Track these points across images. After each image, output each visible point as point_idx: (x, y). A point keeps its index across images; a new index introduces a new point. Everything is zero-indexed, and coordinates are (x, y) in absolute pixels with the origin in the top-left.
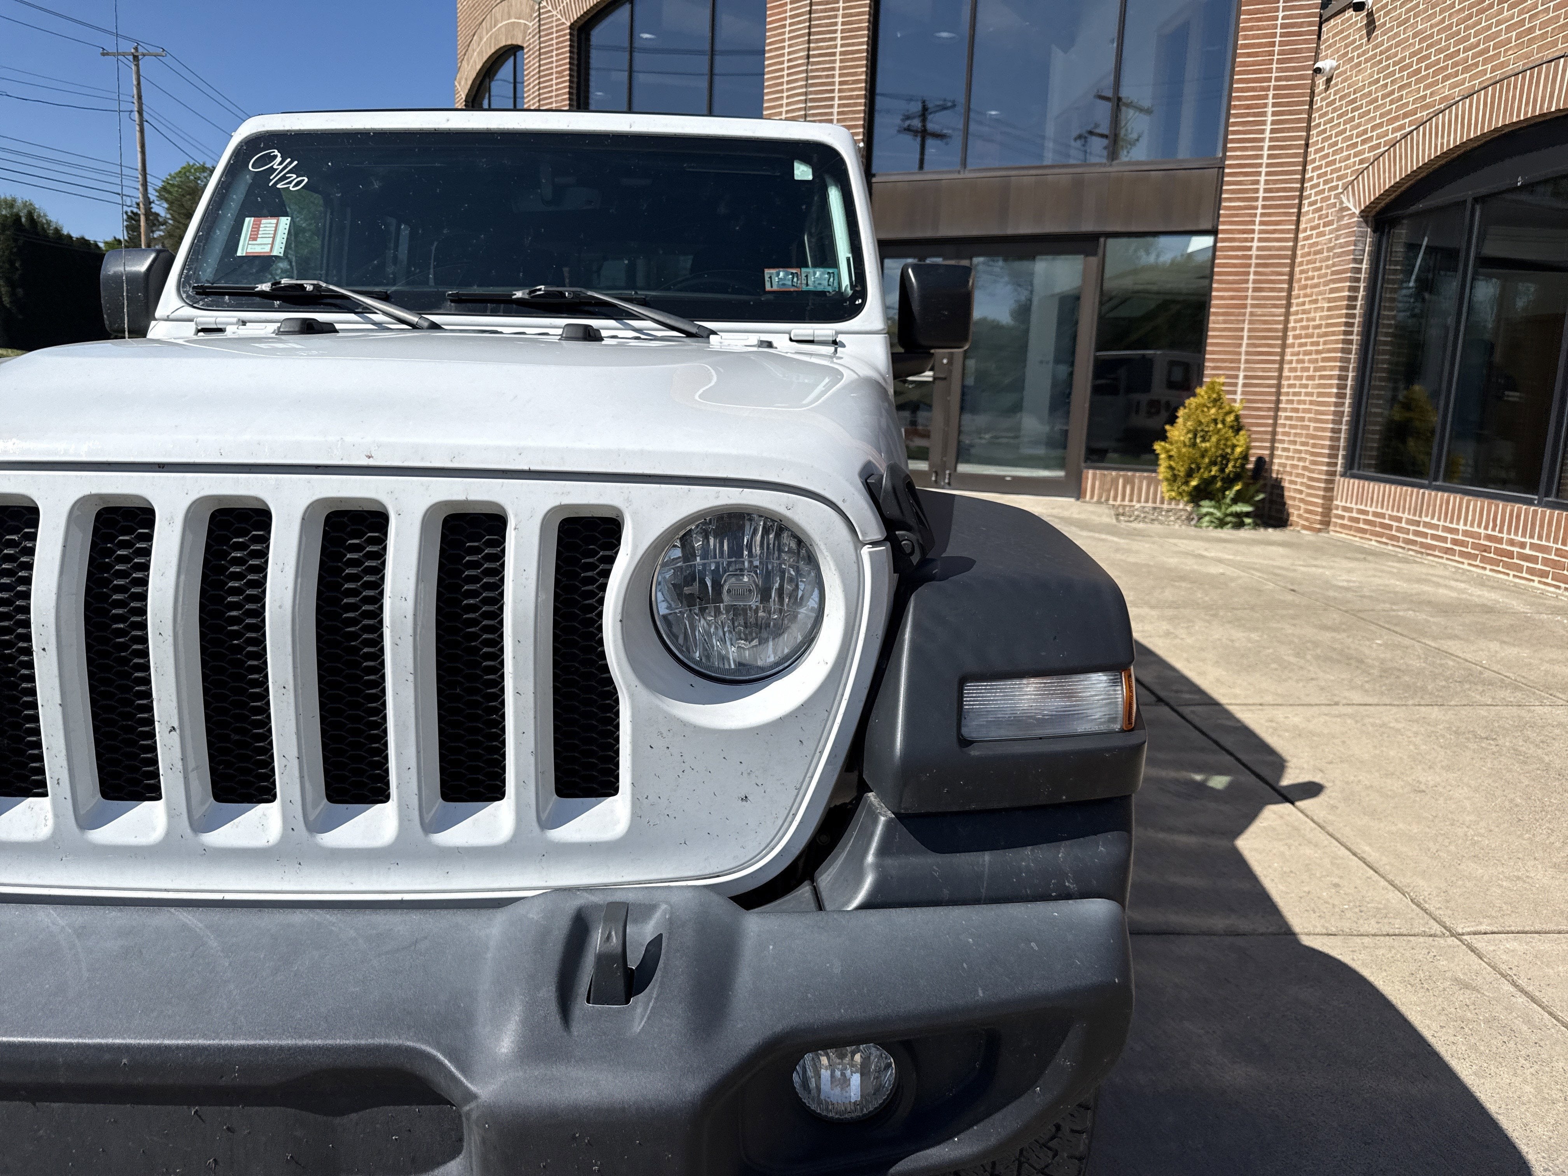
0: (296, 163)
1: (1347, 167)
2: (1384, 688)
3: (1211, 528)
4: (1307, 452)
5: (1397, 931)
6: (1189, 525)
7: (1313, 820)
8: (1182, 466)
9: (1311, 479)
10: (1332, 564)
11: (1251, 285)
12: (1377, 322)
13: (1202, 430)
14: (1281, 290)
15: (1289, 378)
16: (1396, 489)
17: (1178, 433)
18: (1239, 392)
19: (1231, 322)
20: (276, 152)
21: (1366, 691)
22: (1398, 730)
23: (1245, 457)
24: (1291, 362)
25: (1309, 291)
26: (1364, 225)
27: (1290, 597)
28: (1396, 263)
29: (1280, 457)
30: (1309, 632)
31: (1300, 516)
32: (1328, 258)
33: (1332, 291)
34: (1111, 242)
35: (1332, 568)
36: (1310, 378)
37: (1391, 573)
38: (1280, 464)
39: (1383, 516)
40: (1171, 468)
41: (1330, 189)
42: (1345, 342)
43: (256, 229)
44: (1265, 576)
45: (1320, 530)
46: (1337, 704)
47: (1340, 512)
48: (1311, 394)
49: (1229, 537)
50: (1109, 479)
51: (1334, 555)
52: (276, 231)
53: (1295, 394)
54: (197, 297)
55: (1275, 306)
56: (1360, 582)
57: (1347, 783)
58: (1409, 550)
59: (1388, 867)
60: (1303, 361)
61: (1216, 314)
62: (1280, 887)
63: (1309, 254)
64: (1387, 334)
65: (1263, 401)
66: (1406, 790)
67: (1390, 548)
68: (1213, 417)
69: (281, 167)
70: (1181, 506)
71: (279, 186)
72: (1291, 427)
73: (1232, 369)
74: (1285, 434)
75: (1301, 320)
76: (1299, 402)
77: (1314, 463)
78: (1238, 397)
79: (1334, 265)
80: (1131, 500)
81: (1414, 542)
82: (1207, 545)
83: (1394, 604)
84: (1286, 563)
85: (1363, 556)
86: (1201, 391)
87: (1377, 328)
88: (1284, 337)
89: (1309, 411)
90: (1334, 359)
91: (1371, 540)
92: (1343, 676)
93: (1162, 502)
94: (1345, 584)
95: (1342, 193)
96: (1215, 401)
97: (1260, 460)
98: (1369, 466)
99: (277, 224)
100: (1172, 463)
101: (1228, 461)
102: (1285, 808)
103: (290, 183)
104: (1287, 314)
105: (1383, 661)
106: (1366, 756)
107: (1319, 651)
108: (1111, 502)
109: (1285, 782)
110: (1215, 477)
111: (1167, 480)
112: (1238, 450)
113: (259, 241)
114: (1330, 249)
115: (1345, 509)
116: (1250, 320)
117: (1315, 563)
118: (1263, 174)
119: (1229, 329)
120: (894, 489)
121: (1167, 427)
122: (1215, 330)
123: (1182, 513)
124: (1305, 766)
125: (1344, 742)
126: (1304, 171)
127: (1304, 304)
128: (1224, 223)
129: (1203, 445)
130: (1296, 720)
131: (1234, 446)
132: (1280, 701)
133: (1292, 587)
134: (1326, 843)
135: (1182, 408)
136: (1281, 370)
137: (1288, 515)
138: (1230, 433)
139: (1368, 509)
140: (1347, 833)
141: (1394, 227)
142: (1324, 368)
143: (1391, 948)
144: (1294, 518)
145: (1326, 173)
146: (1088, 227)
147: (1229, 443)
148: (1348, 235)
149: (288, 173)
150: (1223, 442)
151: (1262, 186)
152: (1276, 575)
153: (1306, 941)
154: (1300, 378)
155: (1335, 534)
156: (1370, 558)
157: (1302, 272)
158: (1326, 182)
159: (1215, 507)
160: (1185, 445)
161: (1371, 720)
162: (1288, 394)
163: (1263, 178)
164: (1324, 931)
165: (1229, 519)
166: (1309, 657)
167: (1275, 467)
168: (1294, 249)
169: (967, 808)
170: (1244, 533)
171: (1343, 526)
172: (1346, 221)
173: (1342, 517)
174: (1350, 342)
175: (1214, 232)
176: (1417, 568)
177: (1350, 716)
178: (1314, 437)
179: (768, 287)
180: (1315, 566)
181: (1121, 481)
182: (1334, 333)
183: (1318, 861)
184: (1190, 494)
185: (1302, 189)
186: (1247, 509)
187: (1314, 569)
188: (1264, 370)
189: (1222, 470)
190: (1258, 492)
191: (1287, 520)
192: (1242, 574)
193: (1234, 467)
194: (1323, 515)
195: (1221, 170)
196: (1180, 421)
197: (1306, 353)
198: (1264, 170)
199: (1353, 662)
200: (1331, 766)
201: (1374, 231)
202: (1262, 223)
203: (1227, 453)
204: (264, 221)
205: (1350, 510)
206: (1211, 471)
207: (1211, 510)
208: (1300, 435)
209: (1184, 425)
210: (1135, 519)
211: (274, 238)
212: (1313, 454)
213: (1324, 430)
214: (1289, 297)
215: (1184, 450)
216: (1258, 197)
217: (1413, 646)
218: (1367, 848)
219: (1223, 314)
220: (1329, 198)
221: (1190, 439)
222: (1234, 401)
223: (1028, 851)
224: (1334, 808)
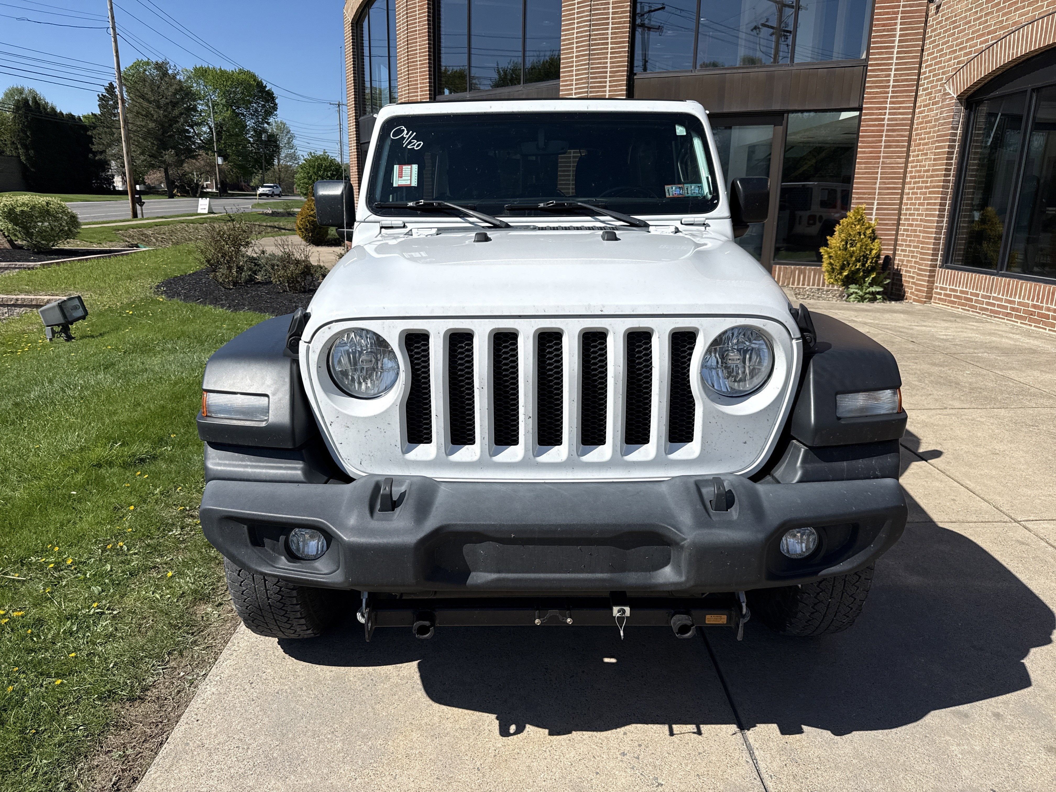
0: (415, 133)
1: (949, 66)
2: (972, 399)
3: (856, 302)
4: (917, 252)
5: (987, 520)
6: (841, 300)
7: (938, 469)
8: (838, 262)
9: (919, 269)
10: (935, 324)
11: (883, 144)
12: (966, 168)
13: (851, 240)
14: (903, 147)
15: (907, 204)
16: (976, 275)
17: (835, 241)
18: (874, 214)
19: (870, 168)
20: (404, 128)
21: (963, 401)
22: (982, 423)
23: (878, 257)
24: (908, 194)
25: (921, 147)
26: (959, 105)
27: (911, 346)
28: (979, 129)
29: (900, 255)
30: (925, 367)
31: (912, 293)
32: (935, 126)
33: (937, 148)
34: (791, 116)
35: (935, 327)
36: (920, 204)
37: (973, 329)
38: (899, 260)
39: (966, 293)
40: (831, 264)
41: (937, 80)
42: (945, 181)
43: (401, 171)
44: (895, 334)
45: (925, 302)
46: (946, 408)
47: (938, 290)
48: (922, 215)
49: (868, 308)
50: (789, 271)
51: (935, 319)
52: (411, 172)
53: (910, 215)
54: (378, 209)
55: (899, 157)
56: (954, 336)
57: (956, 450)
58: (983, 314)
59: (980, 491)
60: (917, 193)
61: (860, 163)
62: (924, 501)
63: (922, 123)
64: (972, 176)
65: (889, 219)
66: (988, 453)
67: (971, 313)
68: (858, 231)
69: (408, 136)
70: (836, 288)
71: (409, 147)
72: (907, 236)
73: (870, 198)
74: (903, 240)
75: (916, 166)
76: (913, 220)
77: (922, 259)
78: (873, 217)
79: (939, 131)
80: (803, 284)
81: (987, 310)
82: (856, 314)
83: (975, 349)
84: (906, 324)
85: (954, 319)
86: (850, 214)
87: (966, 171)
88: (905, 177)
89: (920, 226)
90: (937, 192)
91: (959, 308)
92: (947, 393)
93: (823, 285)
94: (945, 337)
95: (945, 83)
96: (859, 220)
97: (887, 257)
98: (958, 260)
99: (411, 168)
100: (831, 261)
101: (867, 259)
102: (923, 463)
103: (414, 145)
104: (907, 162)
105: (970, 384)
106: (965, 436)
107: (932, 378)
108: (790, 286)
109: (921, 450)
110: (859, 269)
111: (828, 271)
112: (874, 252)
113: (404, 178)
114: (936, 120)
115: (942, 288)
116: (882, 167)
117: (925, 324)
118: (893, 70)
119: (868, 173)
120: (804, 316)
121: (828, 237)
122: (859, 173)
123: (836, 292)
124: (931, 442)
125: (952, 429)
126: (920, 67)
127: (918, 156)
128: (867, 103)
129: (852, 249)
130: (923, 417)
131: (871, 250)
132: (913, 407)
133: (911, 340)
134: (946, 480)
135: (838, 225)
136: (901, 199)
137: (905, 292)
138: (870, 242)
139: (957, 288)
140: (957, 475)
141: (979, 106)
142: (930, 198)
143: (984, 528)
144: (908, 295)
145: (935, 69)
146: (776, 107)
147: (868, 247)
148: (948, 111)
149: (412, 139)
150: (864, 247)
151: (892, 78)
152: (901, 332)
153: (941, 525)
154: (915, 204)
155: (935, 305)
156: (958, 320)
157: (917, 135)
158: (934, 76)
159: (859, 289)
160: (840, 250)
161: (966, 417)
162: (906, 214)
163: (893, 73)
164: (949, 520)
165: (867, 296)
166: (927, 382)
167: (896, 262)
168: (912, 119)
169: (839, 444)
170: (877, 305)
171: (939, 299)
172: (947, 102)
173: (940, 294)
174: (948, 181)
175: (860, 109)
176: (988, 326)
177: (954, 415)
178: (923, 243)
179: (667, 195)
180: (925, 326)
181: (797, 272)
182: (937, 176)
183: (943, 489)
184: (842, 280)
185: (918, 80)
186: (880, 289)
187: (924, 328)
188: (890, 199)
189: (863, 265)
190: (886, 278)
191: (904, 296)
192: (881, 332)
193: (871, 263)
194: (927, 292)
195: (865, 68)
196: (836, 233)
197: (918, 188)
198: (894, 67)
199: (953, 384)
200: (945, 442)
201: (966, 109)
202: (891, 103)
203: (867, 254)
204: (404, 167)
205: (945, 289)
206: (856, 266)
207: (857, 291)
208: (914, 241)
209: (840, 237)
210: (808, 297)
211: (411, 176)
212: (921, 253)
213: (929, 238)
214: (908, 151)
215: (839, 252)
216: (889, 85)
217: (988, 374)
218: (968, 482)
219: (865, 163)
220: (937, 86)
221: (843, 245)
222: (871, 219)
223: (861, 461)
224: (949, 463)
